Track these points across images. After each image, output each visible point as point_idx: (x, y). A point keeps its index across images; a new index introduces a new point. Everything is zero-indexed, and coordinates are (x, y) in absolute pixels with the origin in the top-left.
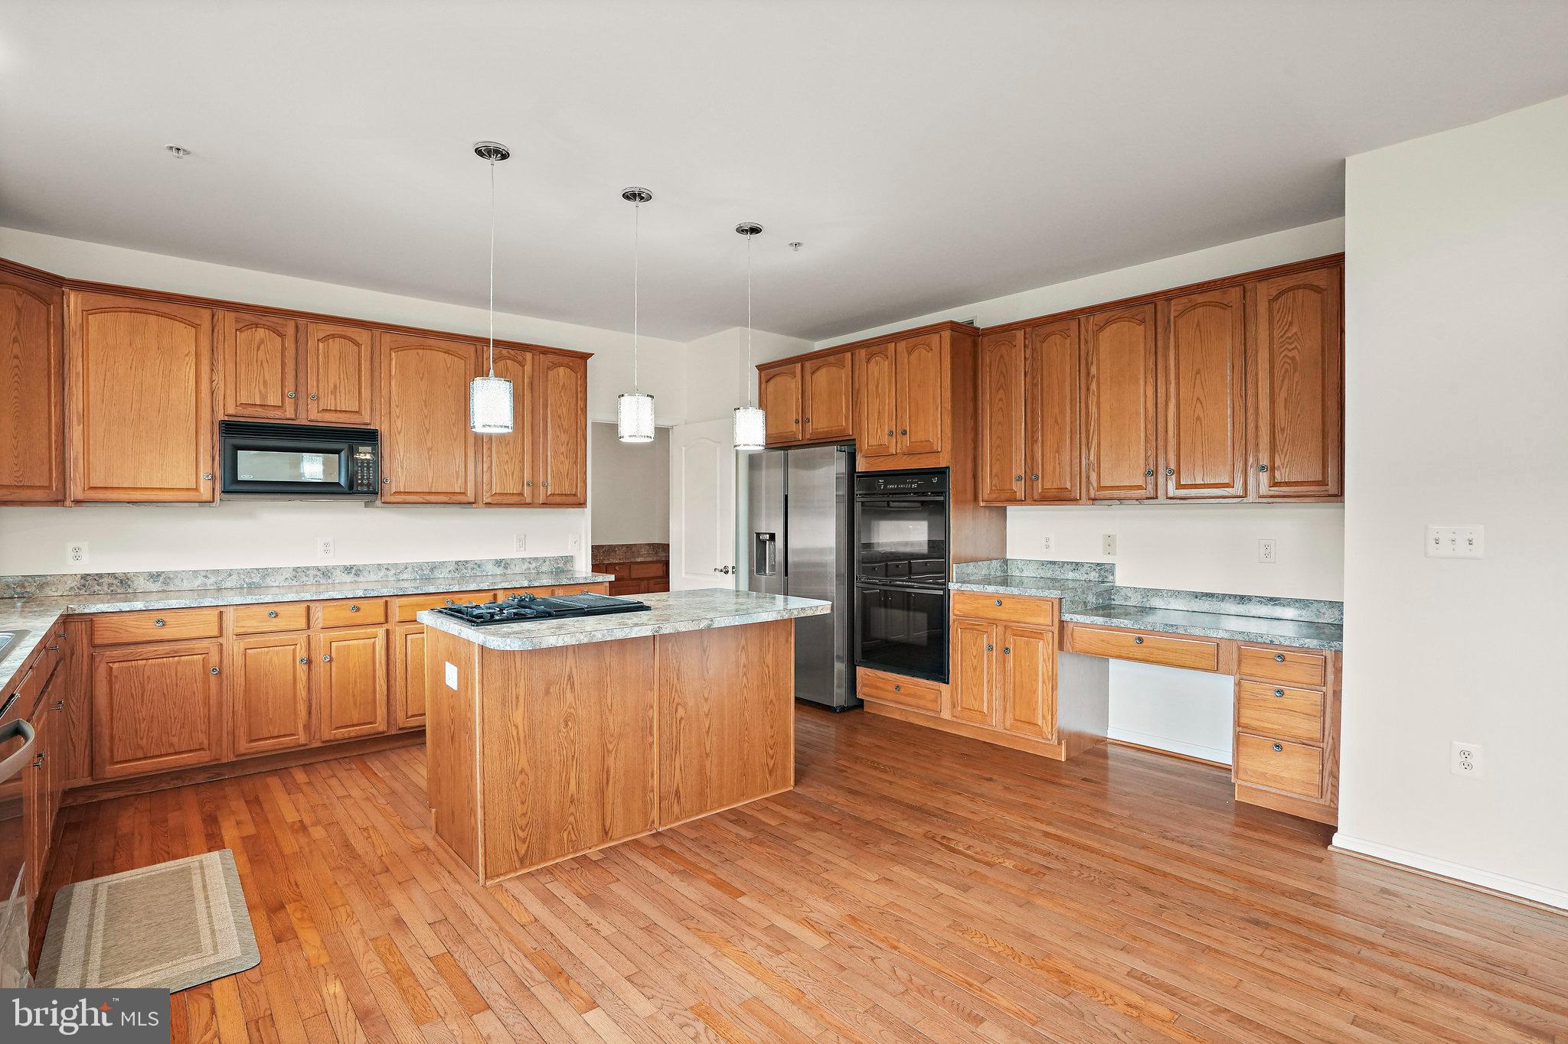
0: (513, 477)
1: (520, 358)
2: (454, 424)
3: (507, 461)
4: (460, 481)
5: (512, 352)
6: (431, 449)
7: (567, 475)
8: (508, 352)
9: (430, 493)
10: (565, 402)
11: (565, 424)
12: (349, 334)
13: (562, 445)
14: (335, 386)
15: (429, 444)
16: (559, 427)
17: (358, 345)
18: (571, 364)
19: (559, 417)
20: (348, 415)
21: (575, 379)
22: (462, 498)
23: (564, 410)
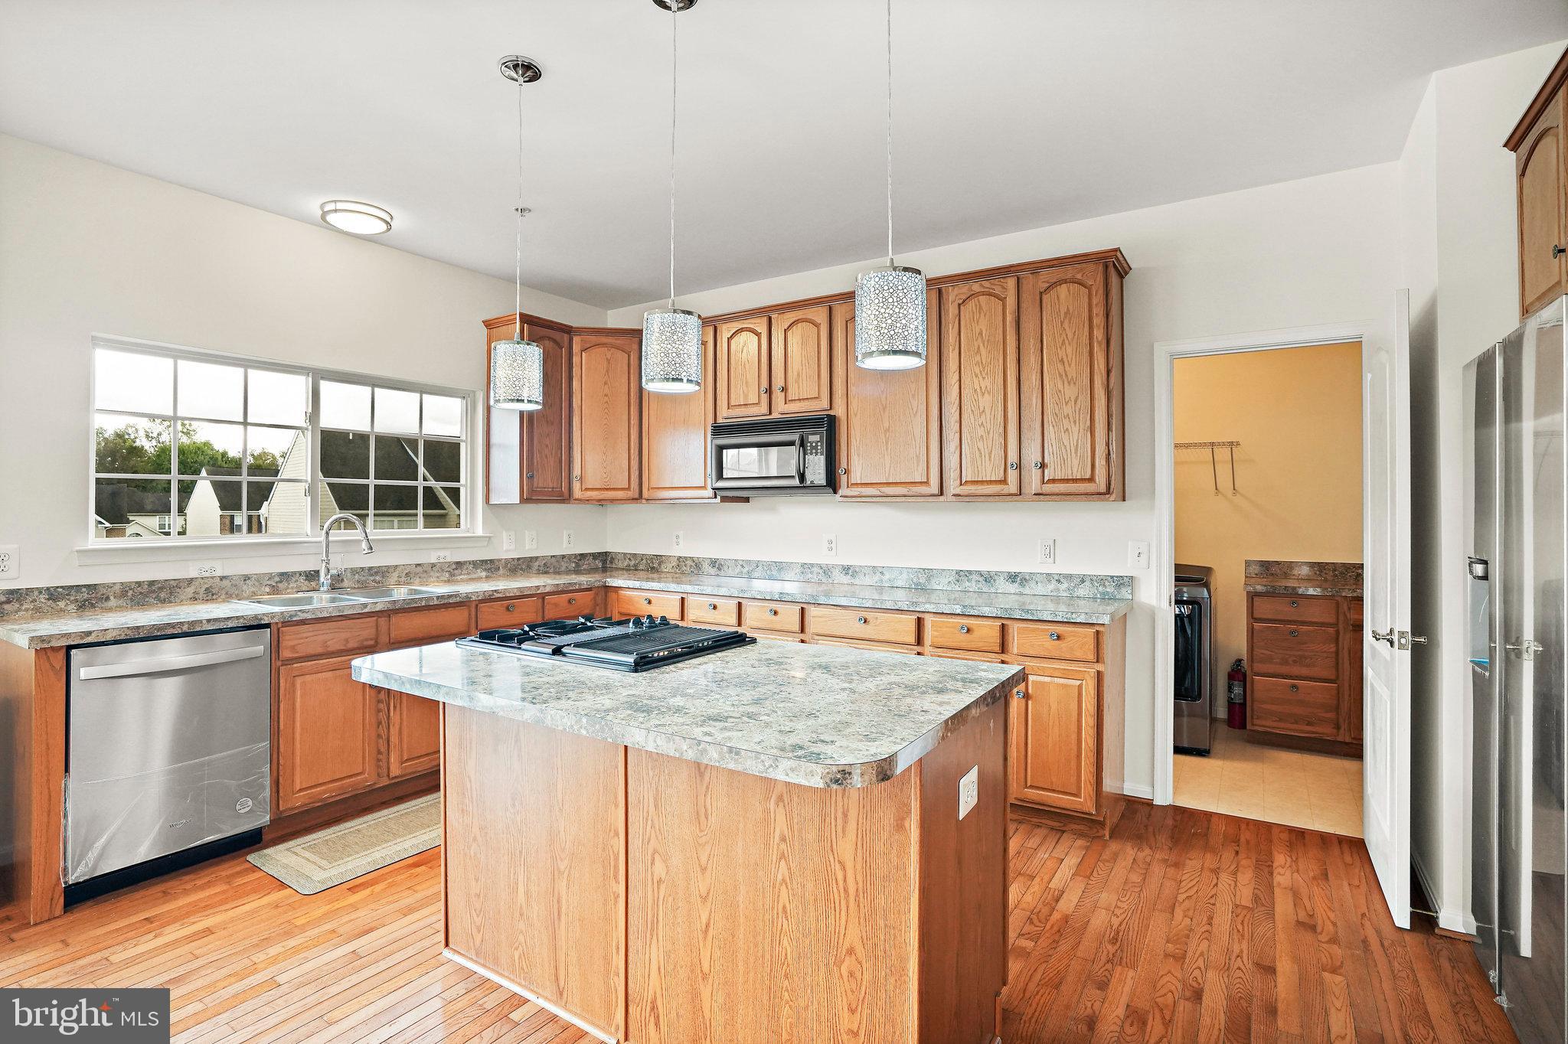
0: (990, 457)
1: (998, 290)
2: (913, 396)
3: (982, 436)
4: (920, 469)
5: (986, 284)
6: (888, 430)
7: (1076, 450)
8: (981, 285)
9: (888, 484)
10: (1070, 336)
11: (1072, 372)
12: (810, 316)
13: (1067, 404)
14: (798, 375)
15: (886, 425)
16: (1061, 376)
17: (817, 325)
18: (1079, 276)
19: (1062, 361)
20: (806, 403)
21: (1086, 297)
22: (923, 490)
23: (1069, 350)
